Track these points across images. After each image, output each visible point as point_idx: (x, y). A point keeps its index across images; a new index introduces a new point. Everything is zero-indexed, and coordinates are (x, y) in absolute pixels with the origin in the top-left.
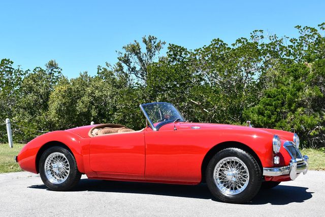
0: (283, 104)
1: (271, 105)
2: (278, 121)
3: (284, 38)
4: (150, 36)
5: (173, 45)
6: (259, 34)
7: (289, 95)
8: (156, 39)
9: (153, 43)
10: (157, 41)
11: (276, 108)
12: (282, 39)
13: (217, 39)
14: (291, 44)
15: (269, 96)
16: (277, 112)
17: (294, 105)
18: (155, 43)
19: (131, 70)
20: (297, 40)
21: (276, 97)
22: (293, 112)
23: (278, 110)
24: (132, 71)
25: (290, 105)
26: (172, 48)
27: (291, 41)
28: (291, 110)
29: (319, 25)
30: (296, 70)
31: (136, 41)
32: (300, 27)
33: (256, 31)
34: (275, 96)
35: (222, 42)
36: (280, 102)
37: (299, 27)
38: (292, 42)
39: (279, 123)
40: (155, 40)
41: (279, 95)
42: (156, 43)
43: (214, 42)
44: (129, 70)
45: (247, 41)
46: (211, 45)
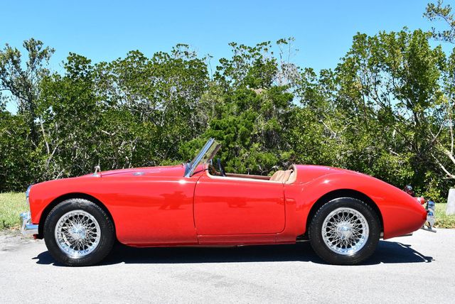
0: (235, 139)
1: (222, 139)
2: (230, 159)
3: (208, 56)
4: (33, 40)
5: (75, 54)
6: (183, 49)
7: (242, 128)
8: (42, 44)
9: (37, 49)
10: (43, 48)
11: (228, 142)
12: (205, 58)
13: (135, 51)
14: (221, 65)
15: (218, 128)
16: (229, 148)
17: (249, 140)
18: (39, 49)
19: (5, 84)
20: (227, 61)
21: (227, 130)
22: (248, 147)
23: (231, 145)
24: (8, 86)
25: (243, 139)
26: (73, 57)
27: (221, 61)
28: (245, 146)
29: (258, 45)
30: (244, 97)
31: (7, 45)
32: (236, 44)
33: (179, 45)
34: (225, 129)
35: (142, 55)
36: (233, 135)
37: (234, 45)
38: (222, 63)
39: (231, 162)
40: (39, 46)
41: (231, 126)
42: (41, 50)
43: (131, 55)
44: (3, 84)
45: (169, 56)
46: (128, 58)
